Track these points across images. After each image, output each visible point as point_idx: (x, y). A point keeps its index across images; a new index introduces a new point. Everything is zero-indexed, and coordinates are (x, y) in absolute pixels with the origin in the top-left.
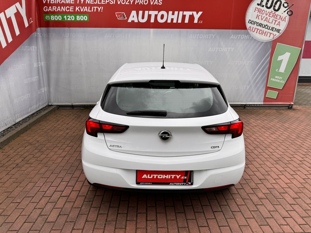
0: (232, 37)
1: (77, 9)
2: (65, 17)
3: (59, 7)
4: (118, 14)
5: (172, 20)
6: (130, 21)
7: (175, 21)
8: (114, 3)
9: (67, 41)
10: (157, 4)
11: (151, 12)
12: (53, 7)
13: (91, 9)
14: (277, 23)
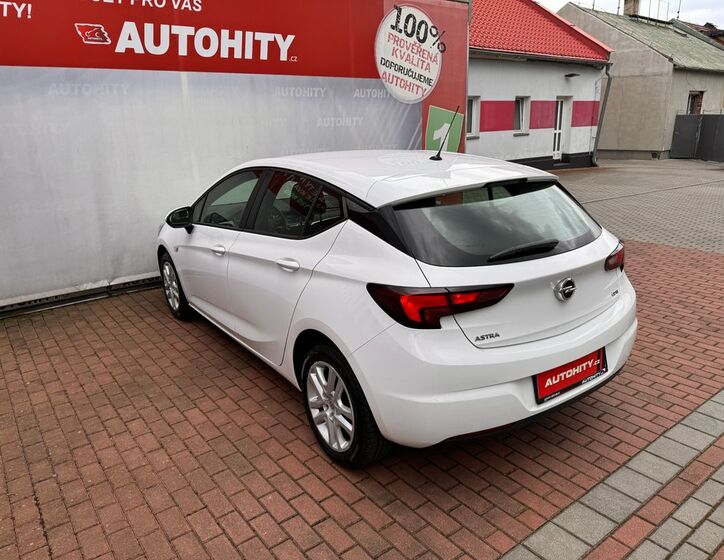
0: (357, 94)
4: (83, 29)
6: (120, 48)
7: (238, 55)
10: (190, 9)
11: (176, 29)
14: (425, 64)
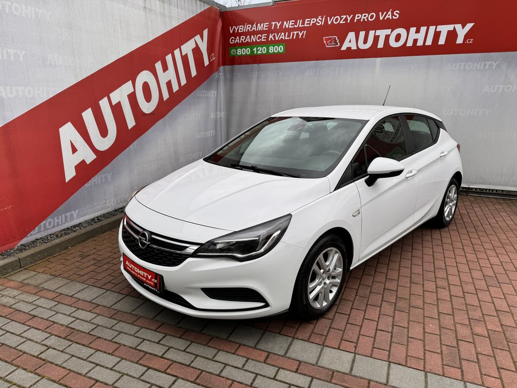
1: (271, 36)
2: (255, 49)
3: (248, 37)
4: (327, 40)
5: (415, 41)
6: (344, 48)
7: (420, 43)
8: (323, 24)
9: (254, 83)
10: (391, 18)
11: (378, 32)
12: (242, 37)
13: (289, 36)
